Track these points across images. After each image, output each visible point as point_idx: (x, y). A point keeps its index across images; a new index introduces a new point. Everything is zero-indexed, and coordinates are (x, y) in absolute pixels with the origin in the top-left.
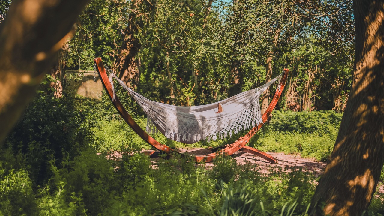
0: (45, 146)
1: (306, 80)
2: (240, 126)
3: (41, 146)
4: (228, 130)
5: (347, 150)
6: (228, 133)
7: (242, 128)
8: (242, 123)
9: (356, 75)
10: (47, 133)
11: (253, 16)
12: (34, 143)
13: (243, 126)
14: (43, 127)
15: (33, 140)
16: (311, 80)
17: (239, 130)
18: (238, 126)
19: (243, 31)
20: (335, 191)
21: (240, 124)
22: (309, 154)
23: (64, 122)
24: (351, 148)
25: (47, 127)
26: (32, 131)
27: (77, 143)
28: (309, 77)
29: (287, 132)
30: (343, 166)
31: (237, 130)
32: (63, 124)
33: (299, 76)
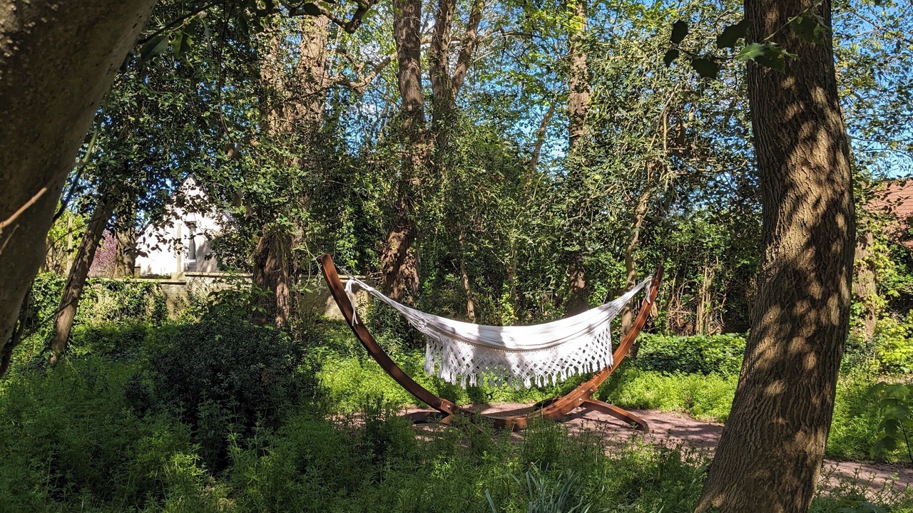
0: (228, 409)
1: (700, 282)
2: (572, 369)
3: (222, 409)
4: (549, 372)
5: (757, 411)
6: (550, 378)
7: (574, 372)
8: (575, 364)
9: (767, 271)
10: (231, 386)
11: (597, 177)
12: (209, 404)
13: (576, 369)
14: (227, 374)
15: (207, 399)
16: (709, 282)
17: (570, 375)
18: (568, 368)
19: (581, 201)
20: (737, 490)
21: (571, 365)
22: (704, 411)
23: (262, 365)
24: (763, 407)
25: (233, 375)
26: (208, 383)
27: (287, 403)
28: (706, 277)
29: (665, 373)
30: (751, 443)
31: (565, 373)
32: (262, 369)
33: (688, 275)
